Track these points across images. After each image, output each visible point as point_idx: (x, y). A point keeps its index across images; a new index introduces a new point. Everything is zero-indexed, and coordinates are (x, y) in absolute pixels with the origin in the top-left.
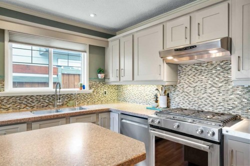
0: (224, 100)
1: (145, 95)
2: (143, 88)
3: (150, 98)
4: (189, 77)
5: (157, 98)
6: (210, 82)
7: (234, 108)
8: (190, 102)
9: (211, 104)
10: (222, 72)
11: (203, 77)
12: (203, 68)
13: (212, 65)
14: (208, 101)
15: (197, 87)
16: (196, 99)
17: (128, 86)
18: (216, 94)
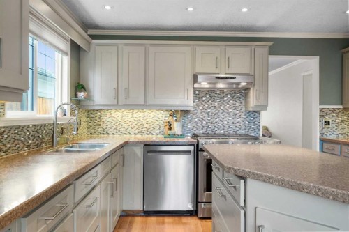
0: (233, 123)
1: (144, 123)
2: (141, 114)
3: (153, 126)
4: (203, 103)
5: (170, 125)
6: (222, 108)
7: (240, 129)
8: (204, 127)
9: (223, 127)
10: (232, 100)
11: (216, 104)
12: (216, 95)
13: (224, 93)
14: (220, 125)
15: (211, 113)
16: (209, 124)
17: (113, 111)
18: (227, 119)
